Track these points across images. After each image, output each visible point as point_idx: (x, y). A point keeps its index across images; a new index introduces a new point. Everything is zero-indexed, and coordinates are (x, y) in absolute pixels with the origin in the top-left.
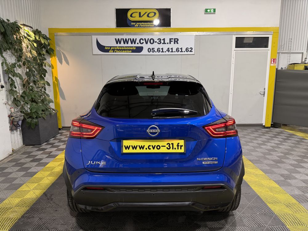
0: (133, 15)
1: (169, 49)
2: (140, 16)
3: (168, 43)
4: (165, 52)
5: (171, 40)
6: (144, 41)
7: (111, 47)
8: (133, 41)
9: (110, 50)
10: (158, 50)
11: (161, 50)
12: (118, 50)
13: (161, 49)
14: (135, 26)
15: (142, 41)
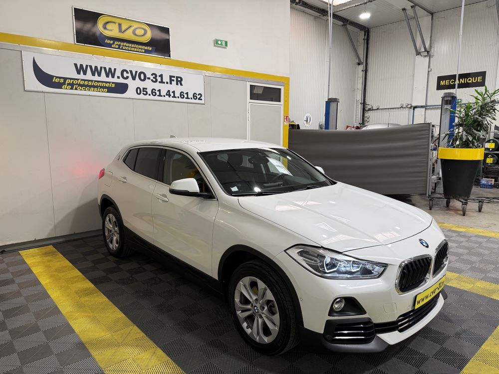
2: (120, 31)
3: (167, 83)
4: (164, 96)
6: (129, 75)
8: (110, 73)
10: (153, 91)
11: (158, 93)
13: (157, 90)
14: (112, 46)
15: (125, 75)
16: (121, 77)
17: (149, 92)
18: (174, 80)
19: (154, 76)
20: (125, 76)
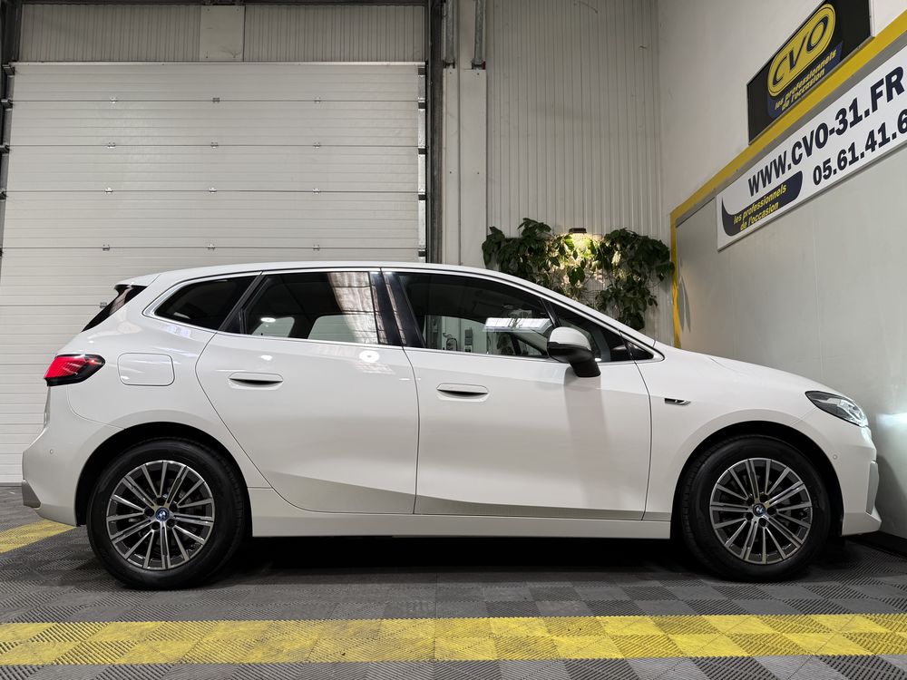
0: (778, 78)
1: (872, 134)
2: (792, 65)
3: (867, 113)
4: (862, 155)
5: (878, 91)
6: (803, 150)
7: (742, 213)
8: (780, 166)
9: (740, 223)
10: (842, 162)
11: (849, 158)
12: (754, 214)
13: (847, 150)
14: (783, 109)
15: (798, 152)
16: (792, 165)
17: (834, 165)
18: (881, 94)
19: (841, 117)
20: (797, 158)
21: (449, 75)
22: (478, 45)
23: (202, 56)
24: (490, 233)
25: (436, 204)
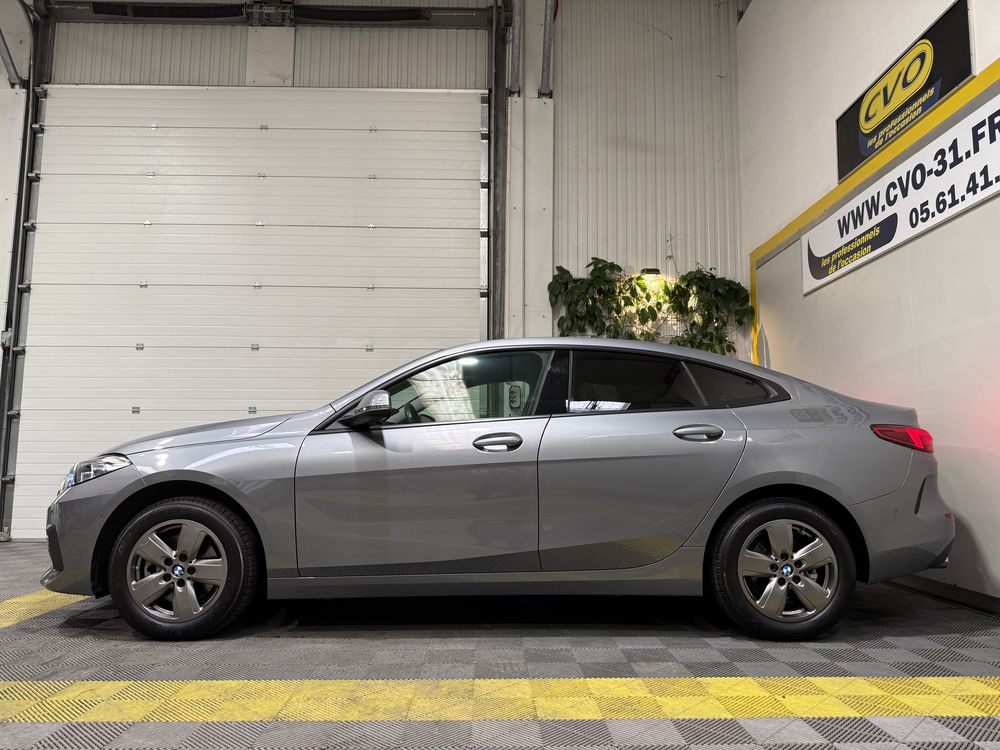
0: (871, 114)
1: (973, 176)
2: (886, 102)
3: (968, 155)
4: (963, 198)
5: (980, 132)
6: (898, 191)
7: (830, 255)
8: (873, 206)
9: (829, 266)
10: (941, 204)
11: (948, 199)
12: (844, 257)
13: (946, 193)
14: (876, 147)
15: (893, 193)
16: (887, 206)
17: (932, 207)
18: (983, 135)
19: (940, 157)
20: (892, 199)
21: (514, 104)
22: (545, 73)
23: (249, 80)
24: (556, 273)
25: (499, 241)
